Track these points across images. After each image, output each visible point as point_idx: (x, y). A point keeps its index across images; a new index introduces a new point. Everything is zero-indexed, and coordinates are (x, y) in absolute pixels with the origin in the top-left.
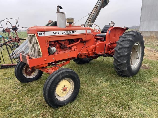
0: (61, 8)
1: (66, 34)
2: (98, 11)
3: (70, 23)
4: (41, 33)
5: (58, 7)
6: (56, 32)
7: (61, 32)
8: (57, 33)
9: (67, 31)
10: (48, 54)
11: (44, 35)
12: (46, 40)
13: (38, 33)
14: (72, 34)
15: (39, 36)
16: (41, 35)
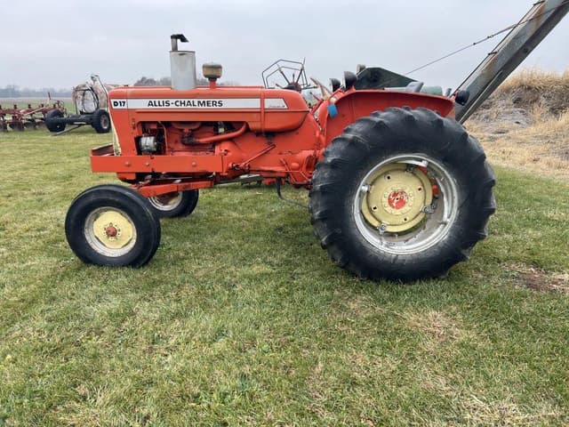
0: (183, 39)
1: (189, 107)
2: (549, 15)
3: (213, 78)
4: (118, 101)
5: (173, 37)
6: (157, 100)
7: (171, 101)
8: (161, 104)
9: (191, 100)
10: (135, 152)
11: (125, 107)
12: (131, 118)
13: (112, 101)
14: (206, 107)
15: (114, 107)
16: (119, 107)
